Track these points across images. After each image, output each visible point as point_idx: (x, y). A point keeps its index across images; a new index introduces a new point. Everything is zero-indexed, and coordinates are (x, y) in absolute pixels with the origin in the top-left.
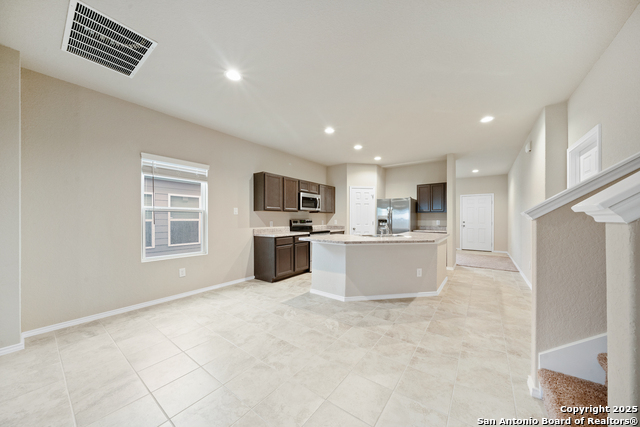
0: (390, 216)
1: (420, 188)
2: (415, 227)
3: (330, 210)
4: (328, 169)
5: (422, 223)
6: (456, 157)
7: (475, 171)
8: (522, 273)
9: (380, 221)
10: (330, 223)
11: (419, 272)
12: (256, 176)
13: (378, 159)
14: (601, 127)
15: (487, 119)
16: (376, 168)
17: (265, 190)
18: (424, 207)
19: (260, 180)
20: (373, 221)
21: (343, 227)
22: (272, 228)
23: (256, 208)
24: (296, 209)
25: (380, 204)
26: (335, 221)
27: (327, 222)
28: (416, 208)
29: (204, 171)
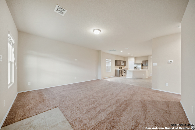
0: (137, 66)
1: (143, 61)
2: (142, 69)
3: (125, 65)
4: (124, 57)
5: (143, 68)
9: (135, 67)
10: (124, 68)
11: (143, 75)
12: (115, 60)
13: (135, 56)
17: (117, 62)
18: (144, 65)
19: (116, 61)
20: (133, 67)
21: (127, 68)
23: (115, 65)
24: (121, 65)
25: (135, 64)
28: (142, 65)
29: (110, 60)
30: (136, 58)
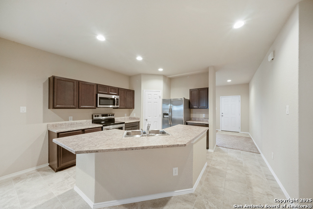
0: (171, 110)
1: (191, 91)
2: (189, 118)
4: (130, 77)
5: (193, 115)
6: (216, 69)
7: (229, 81)
8: (262, 155)
9: (165, 114)
13: (161, 70)
16: (162, 78)
18: (194, 105)
20: (160, 114)
21: (138, 119)
22: (71, 122)
24: (94, 106)
25: (165, 102)
26: (134, 114)
28: (189, 105)
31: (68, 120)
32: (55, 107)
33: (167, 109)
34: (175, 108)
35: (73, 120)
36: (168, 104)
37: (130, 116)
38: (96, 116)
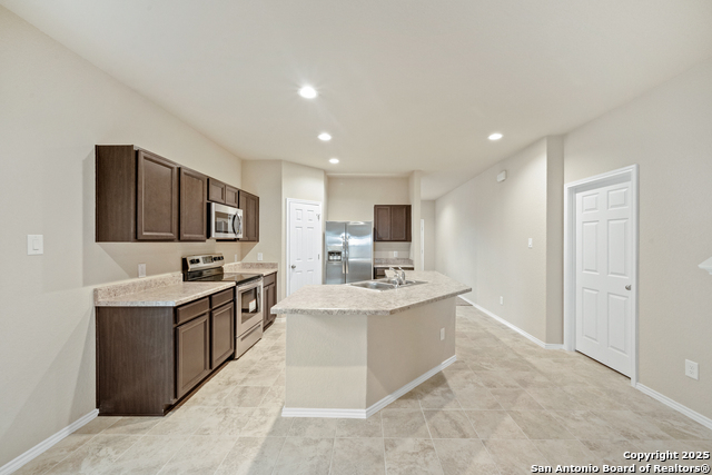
0: (346, 246)
1: (377, 208)
3: (252, 235)
4: (243, 163)
6: (422, 175)
9: (331, 253)
10: (249, 258)
13: (334, 162)
14: (638, 167)
15: (495, 137)
21: (274, 266)
22: (144, 279)
23: (101, 236)
24: (204, 236)
25: (331, 227)
26: (258, 254)
27: (242, 257)
30: (333, 183)
31: (138, 276)
32: (140, 237)
33: (338, 242)
34: (354, 241)
35: (148, 274)
36: (339, 234)
37: (245, 261)
38: (192, 262)
